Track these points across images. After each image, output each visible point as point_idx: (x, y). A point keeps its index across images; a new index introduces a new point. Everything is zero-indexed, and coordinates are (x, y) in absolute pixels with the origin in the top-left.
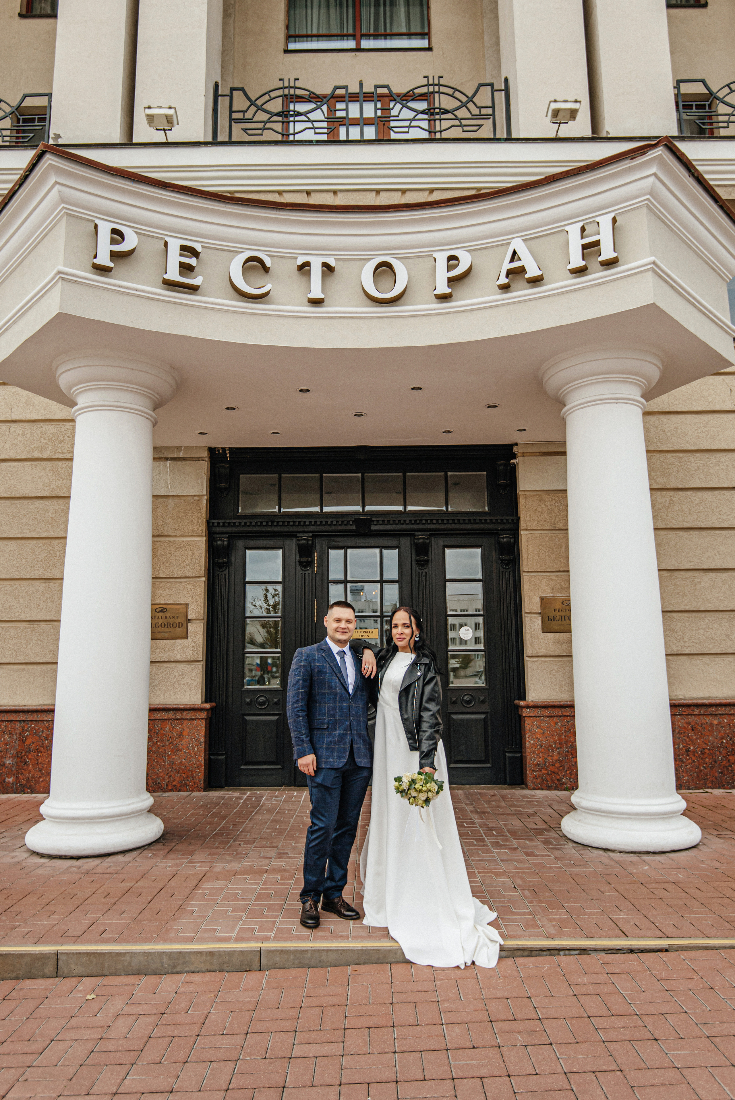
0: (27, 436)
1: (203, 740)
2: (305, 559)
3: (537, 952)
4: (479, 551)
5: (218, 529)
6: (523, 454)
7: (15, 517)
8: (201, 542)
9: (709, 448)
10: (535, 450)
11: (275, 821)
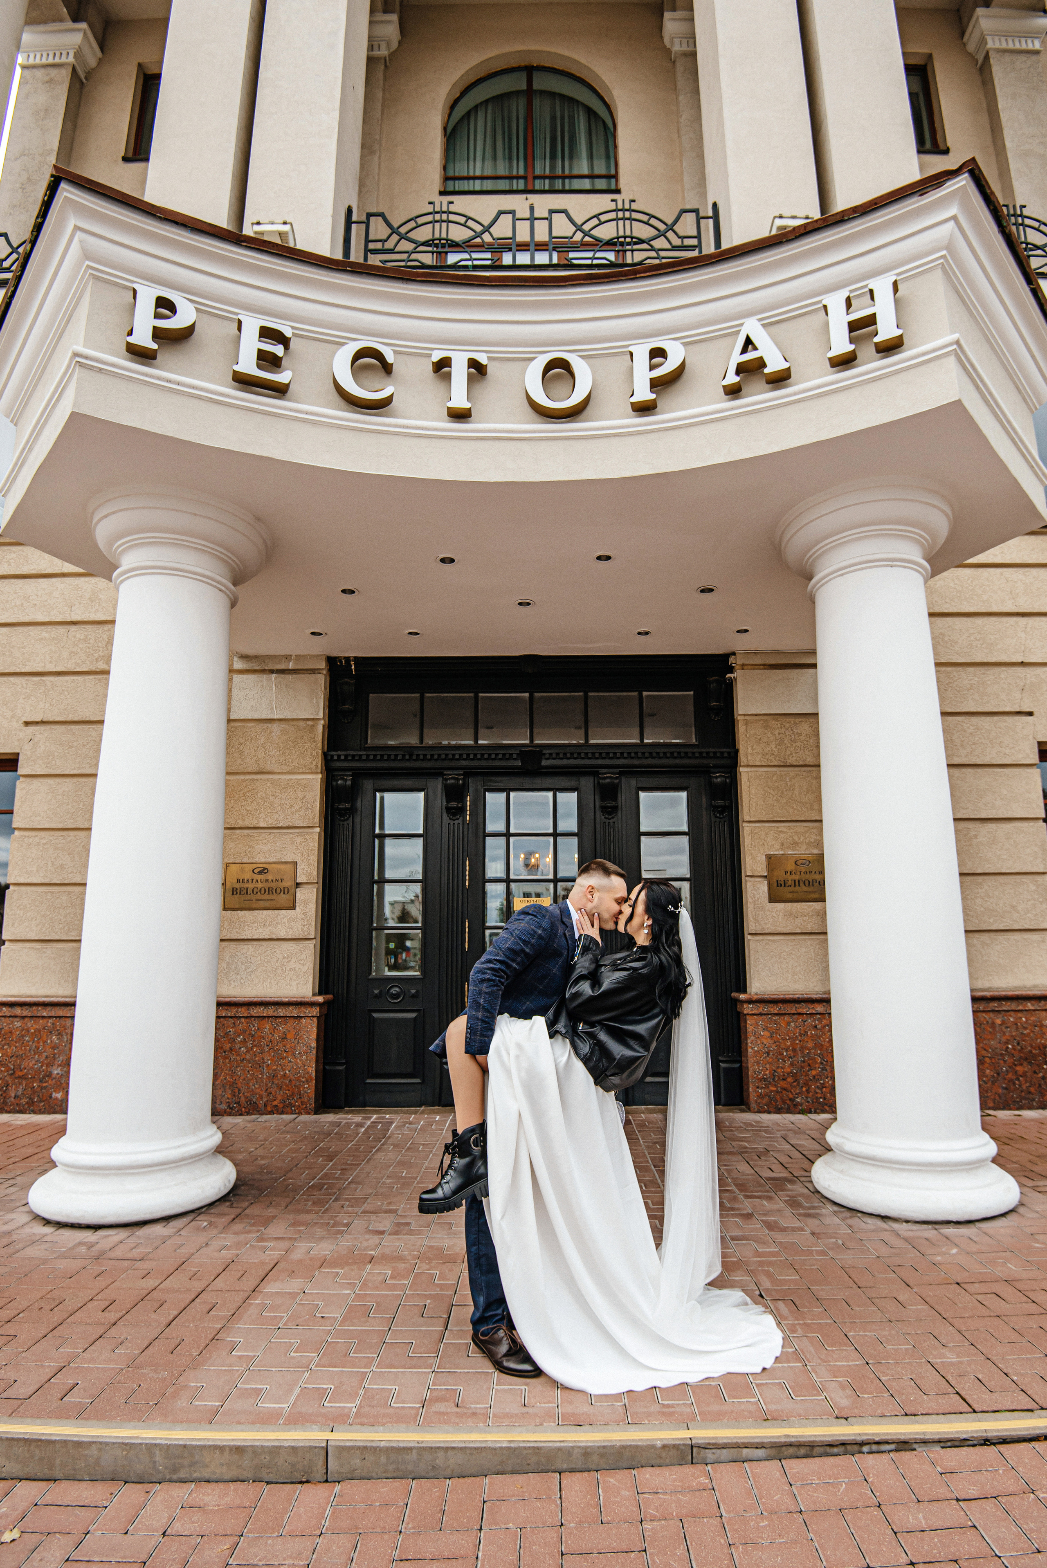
0: (91, 641)
1: (314, 1045)
2: (453, 804)
3: (822, 1450)
4: (684, 794)
5: (338, 764)
6: (743, 666)
7: (71, 747)
8: (315, 781)
9: (985, 660)
10: (758, 661)
11: (401, 1163)
